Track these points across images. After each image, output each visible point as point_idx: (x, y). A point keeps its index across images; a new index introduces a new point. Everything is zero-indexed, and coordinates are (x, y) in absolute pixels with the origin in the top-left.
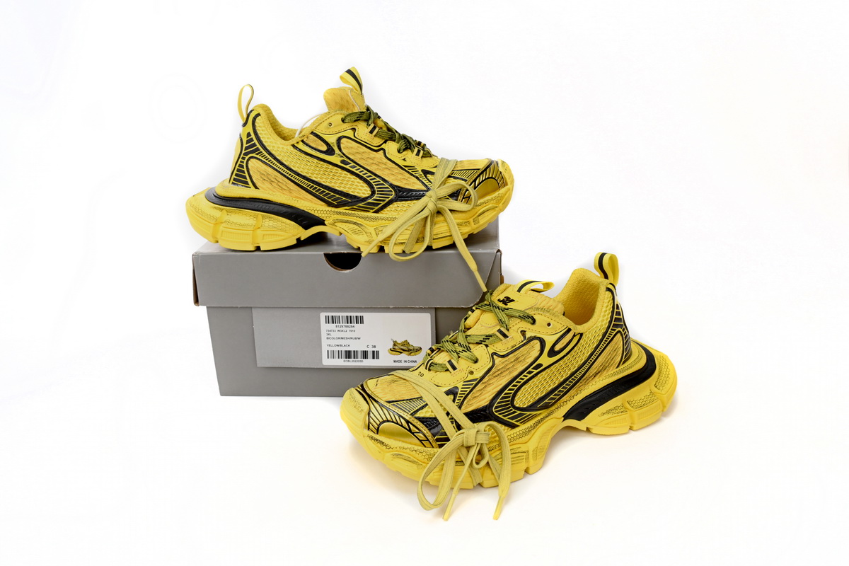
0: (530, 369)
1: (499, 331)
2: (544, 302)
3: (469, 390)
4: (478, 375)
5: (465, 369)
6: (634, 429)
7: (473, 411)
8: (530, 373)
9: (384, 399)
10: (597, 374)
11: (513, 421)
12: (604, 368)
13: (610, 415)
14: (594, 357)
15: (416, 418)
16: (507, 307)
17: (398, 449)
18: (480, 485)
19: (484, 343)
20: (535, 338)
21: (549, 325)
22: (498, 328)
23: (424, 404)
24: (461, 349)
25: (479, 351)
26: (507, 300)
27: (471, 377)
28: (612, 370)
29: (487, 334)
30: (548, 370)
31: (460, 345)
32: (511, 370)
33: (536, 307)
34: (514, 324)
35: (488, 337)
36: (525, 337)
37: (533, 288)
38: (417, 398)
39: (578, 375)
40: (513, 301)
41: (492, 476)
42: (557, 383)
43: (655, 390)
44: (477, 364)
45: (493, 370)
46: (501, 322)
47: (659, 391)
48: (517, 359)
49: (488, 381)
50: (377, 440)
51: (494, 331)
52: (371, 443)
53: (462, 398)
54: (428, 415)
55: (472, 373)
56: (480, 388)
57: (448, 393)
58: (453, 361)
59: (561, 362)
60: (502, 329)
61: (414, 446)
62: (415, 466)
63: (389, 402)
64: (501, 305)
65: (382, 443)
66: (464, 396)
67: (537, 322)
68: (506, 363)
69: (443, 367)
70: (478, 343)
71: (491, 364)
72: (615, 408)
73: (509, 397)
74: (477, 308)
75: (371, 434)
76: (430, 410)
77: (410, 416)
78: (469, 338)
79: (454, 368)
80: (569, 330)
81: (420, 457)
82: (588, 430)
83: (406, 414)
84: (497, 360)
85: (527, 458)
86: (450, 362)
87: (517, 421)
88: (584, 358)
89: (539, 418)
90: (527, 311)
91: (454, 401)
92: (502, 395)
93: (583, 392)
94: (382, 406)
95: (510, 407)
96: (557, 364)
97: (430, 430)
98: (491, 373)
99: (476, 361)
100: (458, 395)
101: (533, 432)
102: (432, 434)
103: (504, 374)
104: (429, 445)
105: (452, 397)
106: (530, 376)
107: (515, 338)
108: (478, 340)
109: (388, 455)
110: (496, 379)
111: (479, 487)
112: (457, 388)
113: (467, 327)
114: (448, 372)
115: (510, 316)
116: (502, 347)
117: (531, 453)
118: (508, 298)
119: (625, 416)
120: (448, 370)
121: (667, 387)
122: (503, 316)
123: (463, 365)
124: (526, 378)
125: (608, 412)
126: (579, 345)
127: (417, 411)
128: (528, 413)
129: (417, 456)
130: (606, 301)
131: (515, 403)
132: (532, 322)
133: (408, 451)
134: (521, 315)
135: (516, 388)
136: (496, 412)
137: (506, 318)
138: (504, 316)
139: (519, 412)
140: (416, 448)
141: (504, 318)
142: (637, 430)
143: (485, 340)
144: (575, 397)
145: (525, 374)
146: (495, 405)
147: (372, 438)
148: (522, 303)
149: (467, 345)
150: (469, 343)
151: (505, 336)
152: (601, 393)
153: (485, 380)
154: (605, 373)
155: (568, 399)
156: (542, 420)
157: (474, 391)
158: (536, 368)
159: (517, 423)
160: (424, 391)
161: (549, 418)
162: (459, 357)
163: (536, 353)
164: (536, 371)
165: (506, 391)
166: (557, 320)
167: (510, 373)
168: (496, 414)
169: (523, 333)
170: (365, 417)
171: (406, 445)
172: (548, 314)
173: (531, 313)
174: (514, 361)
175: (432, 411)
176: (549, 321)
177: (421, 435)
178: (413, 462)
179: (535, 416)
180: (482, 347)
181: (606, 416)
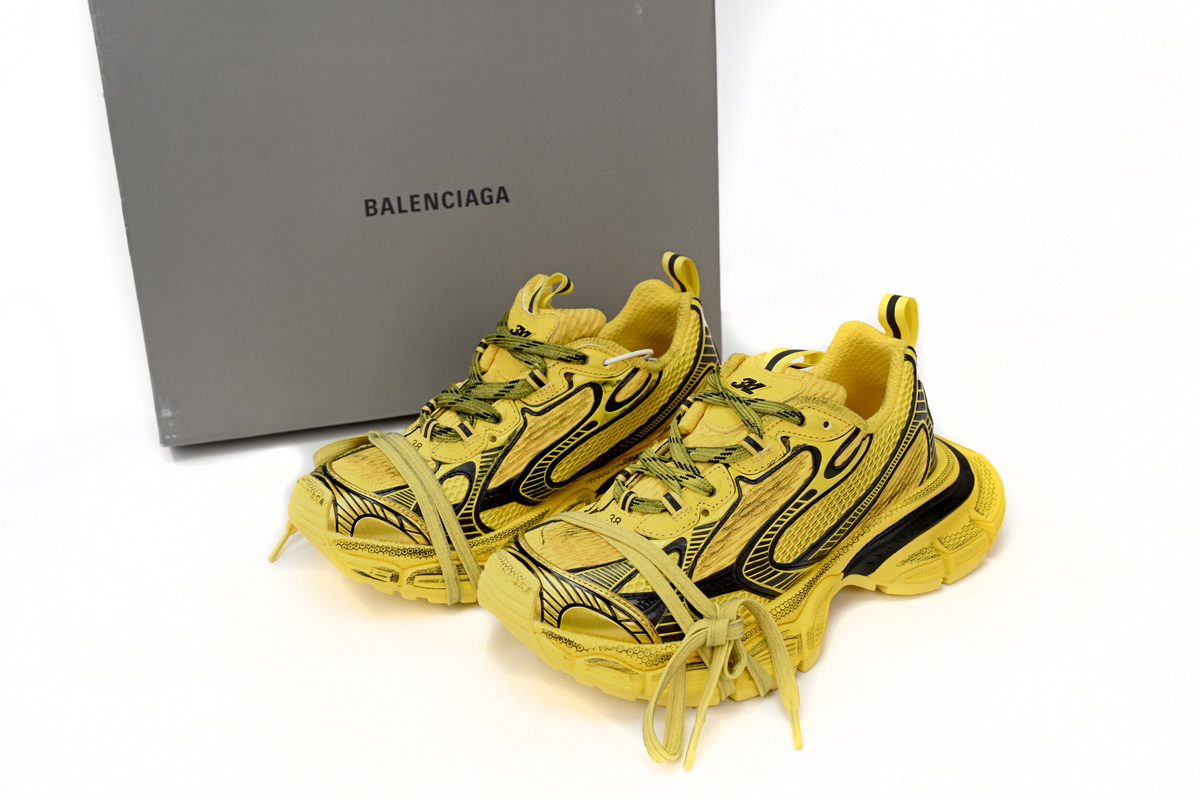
0: (797, 500)
1: (748, 439)
2: (816, 388)
3: (703, 542)
4: (716, 516)
5: (694, 507)
6: (949, 581)
7: (711, 577)
8: (797, 506)
9: (563, 566)
10: (892, 497)
11: (773, 588)
12: (904, 486)
13: (914, 564)
14: (889, 471)
15: (621, 595)
16: (752, 397)
17: (597, 650)
18: (730, 698)
19: (722, 461)
20: (806, 448)
21: (826, 424)
22: (744, 434)
23: (632, 570)
24: (684, 473)
25: (716, 475)
26: (750, 385)
27: (705, 520)
28: (915, 490)
29: (727, 445)
30: (824, 500)
31: (679, 465)
32: (767, 504)
33: (804, 395)
34: (770, 427)
35: (730, 450)
36: (788, 447)
37: (794, 362)
38: (619, 561)
39: (867, 502)
40: (761, 386)
41: (751, 682)
42: (836, 518)
43: (976, 515)
44: (714, 498)
45: (740, 506)
46: (747, 423)
47: (983, 518)
48: (778, 484)
49: (733, 524)
50: (560, 638)
51: (738, 438)
52: (549, 643)
53: (693, 557)
54: (641, 589)
55: (705, 512)
56: (721, 537)
57: (668, 550)
58: (672, 494)
59: (843, 485)
60: (753, 436)
61: (622, 644)
62: (626, 677)
63: (573, 571)
64: (740, 393)
65: (570, 642)
66: (696, 552)
67: (807, 421)
68: (761, 492)
69: (656, 506)
70: (712, 462)
71: (736, 496)
72: (921, 552)
73: (765, 549)
74: (696, 400)
75: (549, 628)
76: (643, 581)
77: (613, 594)
78: (692, 453)
79: (677, 507)
80: (857, 431)
81: (634, 661)
82: (879, 590)
83: (605, 590)
84: (746, 488)
85: (800, 648)
86: (667, 496)
87: (779, 587)
88: (876, 474)
89: (809, 578)
90: (789, 404)
91: (680, 564)
92: (756, 547)
93: (872, 529)
94: (560, 578)
95: (768, 565)
96: (837, 489)
97: (646, 614)
98: (737, 511)
99: (712, 493)
100: (687, 552)
101: (803, 602)
102: (650, 620)
103: (758, 511)
104: (647, 640)
105: (675, 556)
106: (797, 511)
107: (774, 450)
108: (712, 456)
109: (581, 661)
110: (745, 520)
111: (729, 701)
112: (683, 540)
113: (684, 432)
114: (666, 514)
115: (762, 414)
116: (753, 466)
117: (804, 638)
118: (751, 382)
119: (938, 562)
120: (666, 510)
121: (994, 509)
122: (749, 413)
123: (690, 499)
124: (792, 516)
125: (911, 558)
126: (868, 453)
127: (622, 583)
128: (794, 572)
129: (629, 659)
130: (905, 377)
131: (775, 557)
132: (799, 421)
133: (614, 652)
134: (782, 411)
135: (776, 533)
136: (748, 574)
137: (756, 416)
138: (753, 413)
139: (782, 572)
140: (627, 646)
141: (754, 418)
142: (953, 583)
143: (723, 457)
144: (861, 538)
145: (789, 508)
146: (746, 564)
147: (551, 635)
148: (777, 389)
149: (693, 464)
150: (695, 462)
151: (758, 448)
152: (900, 529)
153: (728, 523)
154: (904, 496)
155: (850, 542)
156: (814, 580)
157: (712, 543)
158: (807, 496)
159: (779, 591)
160: (628, 549)
161: (824, 576)
162: (682, 487)
163: (806, 472)
164: (806, 503)
165: (761, 540)
166: (840, 416)
167: (767, 508)
168: (748, 578)
169: (785, 440)
170: (535, 600)
171: (610, 643)
172: (825, 407)
173: (797, 406)
174: (773, 488)
175: (647, 583)
176: (826, 418)
177: (632, 624)
178: (625, 670)
179: (804, 575)
180: (719, 468)
181: (908, 566)
